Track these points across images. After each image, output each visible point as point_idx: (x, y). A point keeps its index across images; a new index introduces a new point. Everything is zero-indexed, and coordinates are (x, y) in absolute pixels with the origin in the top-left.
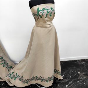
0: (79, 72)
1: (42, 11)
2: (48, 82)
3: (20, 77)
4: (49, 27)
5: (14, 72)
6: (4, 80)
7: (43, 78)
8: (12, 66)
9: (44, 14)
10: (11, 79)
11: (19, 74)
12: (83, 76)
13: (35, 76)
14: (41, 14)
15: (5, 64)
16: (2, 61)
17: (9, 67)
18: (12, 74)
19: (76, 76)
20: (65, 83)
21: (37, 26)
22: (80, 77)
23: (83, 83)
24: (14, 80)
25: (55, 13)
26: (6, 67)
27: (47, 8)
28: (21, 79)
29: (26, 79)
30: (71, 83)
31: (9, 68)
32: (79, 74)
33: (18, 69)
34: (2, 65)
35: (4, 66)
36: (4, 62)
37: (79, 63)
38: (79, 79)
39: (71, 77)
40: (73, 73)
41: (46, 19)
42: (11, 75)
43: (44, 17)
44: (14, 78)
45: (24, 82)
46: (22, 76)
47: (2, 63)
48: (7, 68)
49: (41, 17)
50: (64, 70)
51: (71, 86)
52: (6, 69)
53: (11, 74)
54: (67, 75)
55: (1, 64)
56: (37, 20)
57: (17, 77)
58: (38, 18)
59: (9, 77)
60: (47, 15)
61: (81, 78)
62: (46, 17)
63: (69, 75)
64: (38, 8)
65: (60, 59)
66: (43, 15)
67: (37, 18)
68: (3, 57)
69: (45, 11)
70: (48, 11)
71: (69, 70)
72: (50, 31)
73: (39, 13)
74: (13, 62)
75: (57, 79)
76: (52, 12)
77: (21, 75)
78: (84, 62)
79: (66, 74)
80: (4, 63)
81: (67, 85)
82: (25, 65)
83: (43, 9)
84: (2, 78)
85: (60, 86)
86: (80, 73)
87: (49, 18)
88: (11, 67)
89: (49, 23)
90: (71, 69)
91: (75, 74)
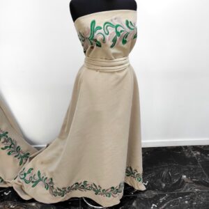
0: (184, 177)
1: (102, 31)
2: (109, 196)
3: (46, 181)
4: (118, 72)
5: (32, 169)
7: (98, 188)
8: (28, 154)
9: (107, 37)
10: (25, 184)
11: (45, 174)
12: (194, 185)
13: (81, 181)
14: (99, 38)
15: (12, 149)
16: (6, 141)
17: (22, 155)
18: (29, 172)
19: (175, 184)
20: (150, 200)
21: (89, 68)
22: (187, 188)
23: (192, 202)
24: (33, 186)
25: (135, 37)
26: (16, 156)
27: (116, 23)
28: (49, 185)
29: (61, 187)
30: (164, 200)
31: (22, 157)
32: (184, 181)
33: (42, 163)
34: (6, 152)
35: (9, 154)
36: (9, 144)
37: (187, 155)
38: (182, 191)
39: (164, 185)
40: (170, 178)
41: (113, 50)
42: (25, 174)
43: (106, 46)
44: (33, 182)
45: (56, 192)
46: (52, 179)
47: (6, 147)
48: (17, 158)
49: (99, 45)
50: (150, 168)
51: (163, 207)
52: (14, 161)
53: (26, 172)
54: (155, 182)
55: (2, 149)
56: (90, 51)
57: (40, 180)
58: (92, 48)
59: (21, 181)
60: (114, 41)
61: (188, 190)
62: (112, 47)
63: (160, 180)
64: (94, 22)
65: (143, 141)
66: (104, 40)
67: (90, 46)
68: (7, 133)
69: (112, 30)
70: (119, 29)
71: (163, 171)
72: (121, 81)
73: (95, 34)
75: (133, 189)
76: (128, 33)
77: (49, 177)
78: (198, 153)
79: (153, 178)
80: (10, 147)
81: (153, 205)
82: (58, 155)
83: (106, 23)
84: (6, 180)
85: (137, 205)
86: (187, 177)
87: (120, 48)
88: (27, 157)
89: (120, 60)
90: (166, 167)
91: (176, 181)
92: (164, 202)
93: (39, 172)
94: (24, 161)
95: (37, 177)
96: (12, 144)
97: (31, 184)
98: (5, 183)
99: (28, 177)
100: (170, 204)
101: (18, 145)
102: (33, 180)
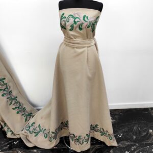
0: (151, 131)
5: (34, 123)
6: (18, 136)
8: (31, 113)
15: (20, 109)
16: (16, 103)
17: (27, 114)
19: (144, 136)
24: (35, 136)
30: (134, 149)
32: (150, 134)
34: (15, 111)
35: (18, 113)
36: (18, 105)
38: (149, 142)
39: (135, 137)
40: (140, 132)
41: (71, 33)
42: (29, 127)
44: (35, 133)
47: (16, 108)
48: (23, 116)
50: (123, 124)
53: (30, 125)
54: (128, 135)
55: (13, 109)
57: (40, 131)
59: (27, 131)
62: (71, 30)
63: (131, 133)
68: (17, 97)
71: (133, 126)
74: (34, 105)
80: (19, 108)
81: (127, 152)
84: (15, 133)
88: (30, 115)
90: (136, 123)
91: (144, 134)
92: (135, 150)
93: (39, 125)
94: (28, 118)
95: (38, 129)
96: (20, 105)
97: (34, 134)
98: (15, 135)
99: (31, 129)
100: (140, 151)
101: (24, 106)
102: (35, 131)
